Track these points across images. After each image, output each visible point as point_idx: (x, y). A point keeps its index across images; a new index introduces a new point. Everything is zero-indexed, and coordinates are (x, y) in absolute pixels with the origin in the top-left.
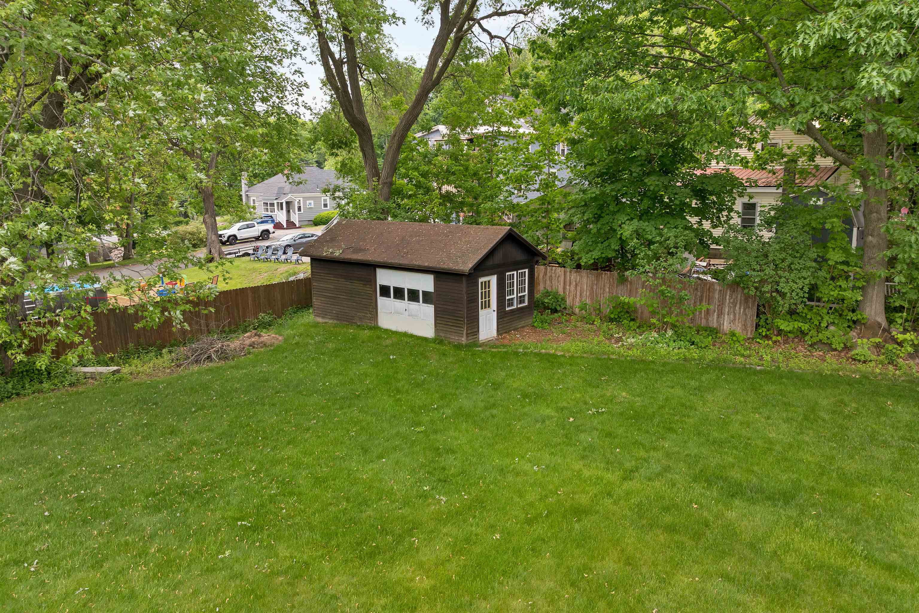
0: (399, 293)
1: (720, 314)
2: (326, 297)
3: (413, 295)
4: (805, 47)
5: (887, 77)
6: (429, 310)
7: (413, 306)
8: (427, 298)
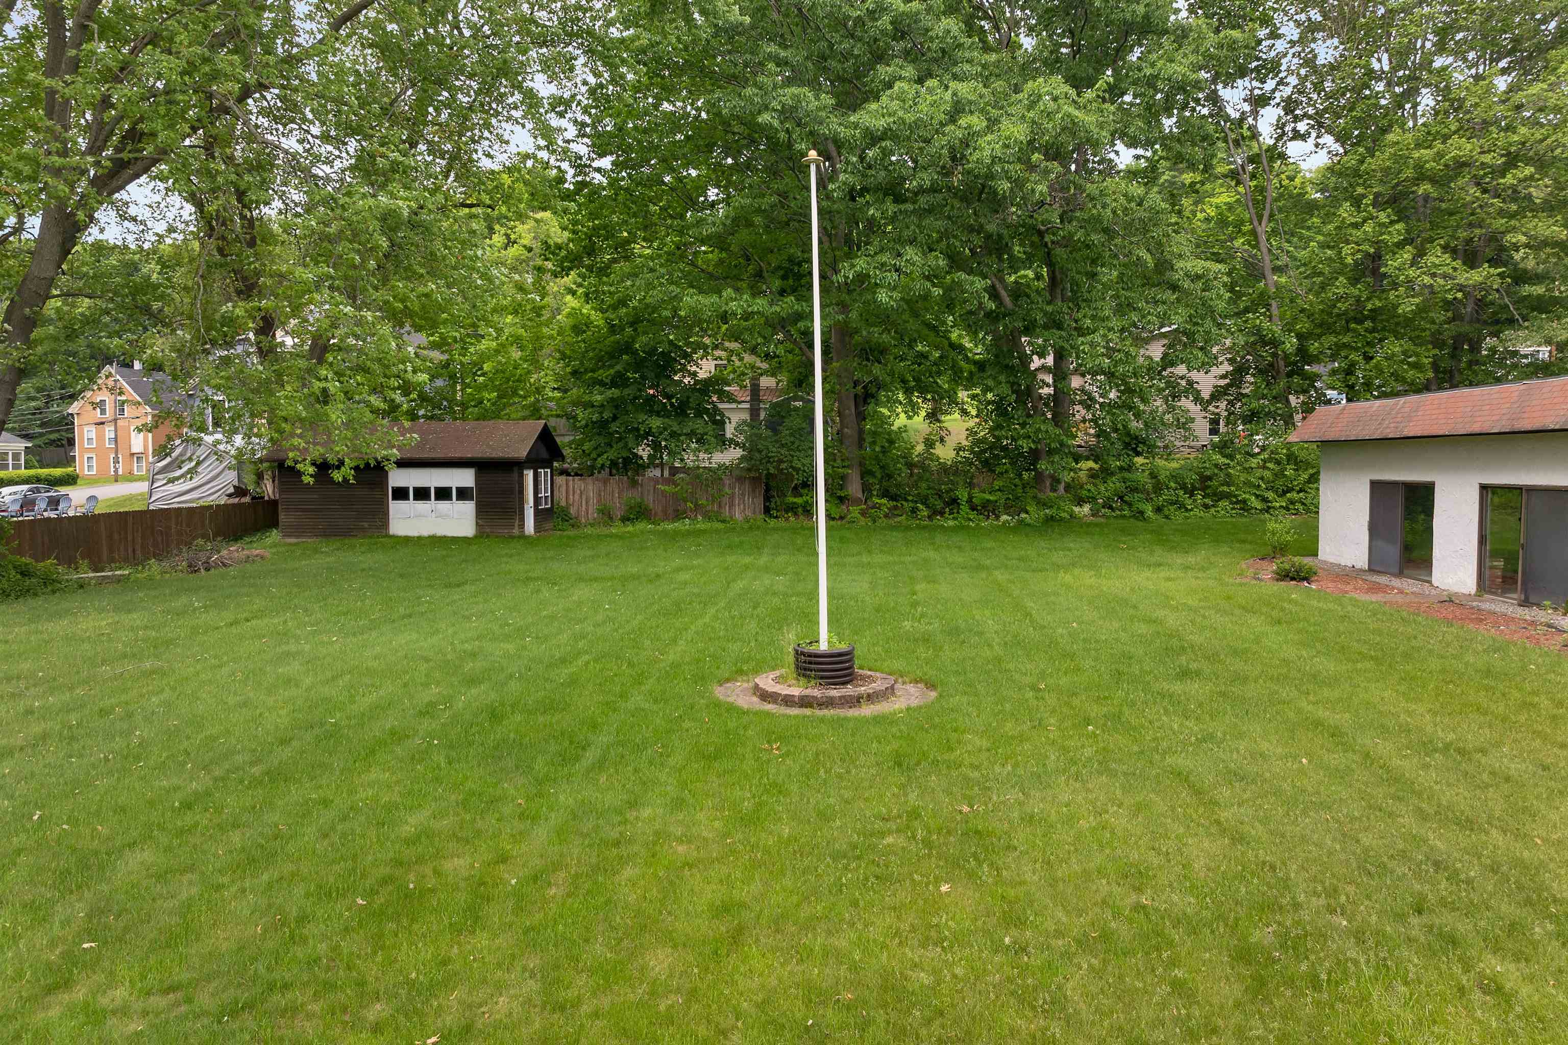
0: (422, 494)
1: (732, 506)
2: (304, 510)
3: (443, 494)
4: (847, 278)
5: (891, 297)
6: (469, 507)
7: (443, 505)
8: (463, 494)
